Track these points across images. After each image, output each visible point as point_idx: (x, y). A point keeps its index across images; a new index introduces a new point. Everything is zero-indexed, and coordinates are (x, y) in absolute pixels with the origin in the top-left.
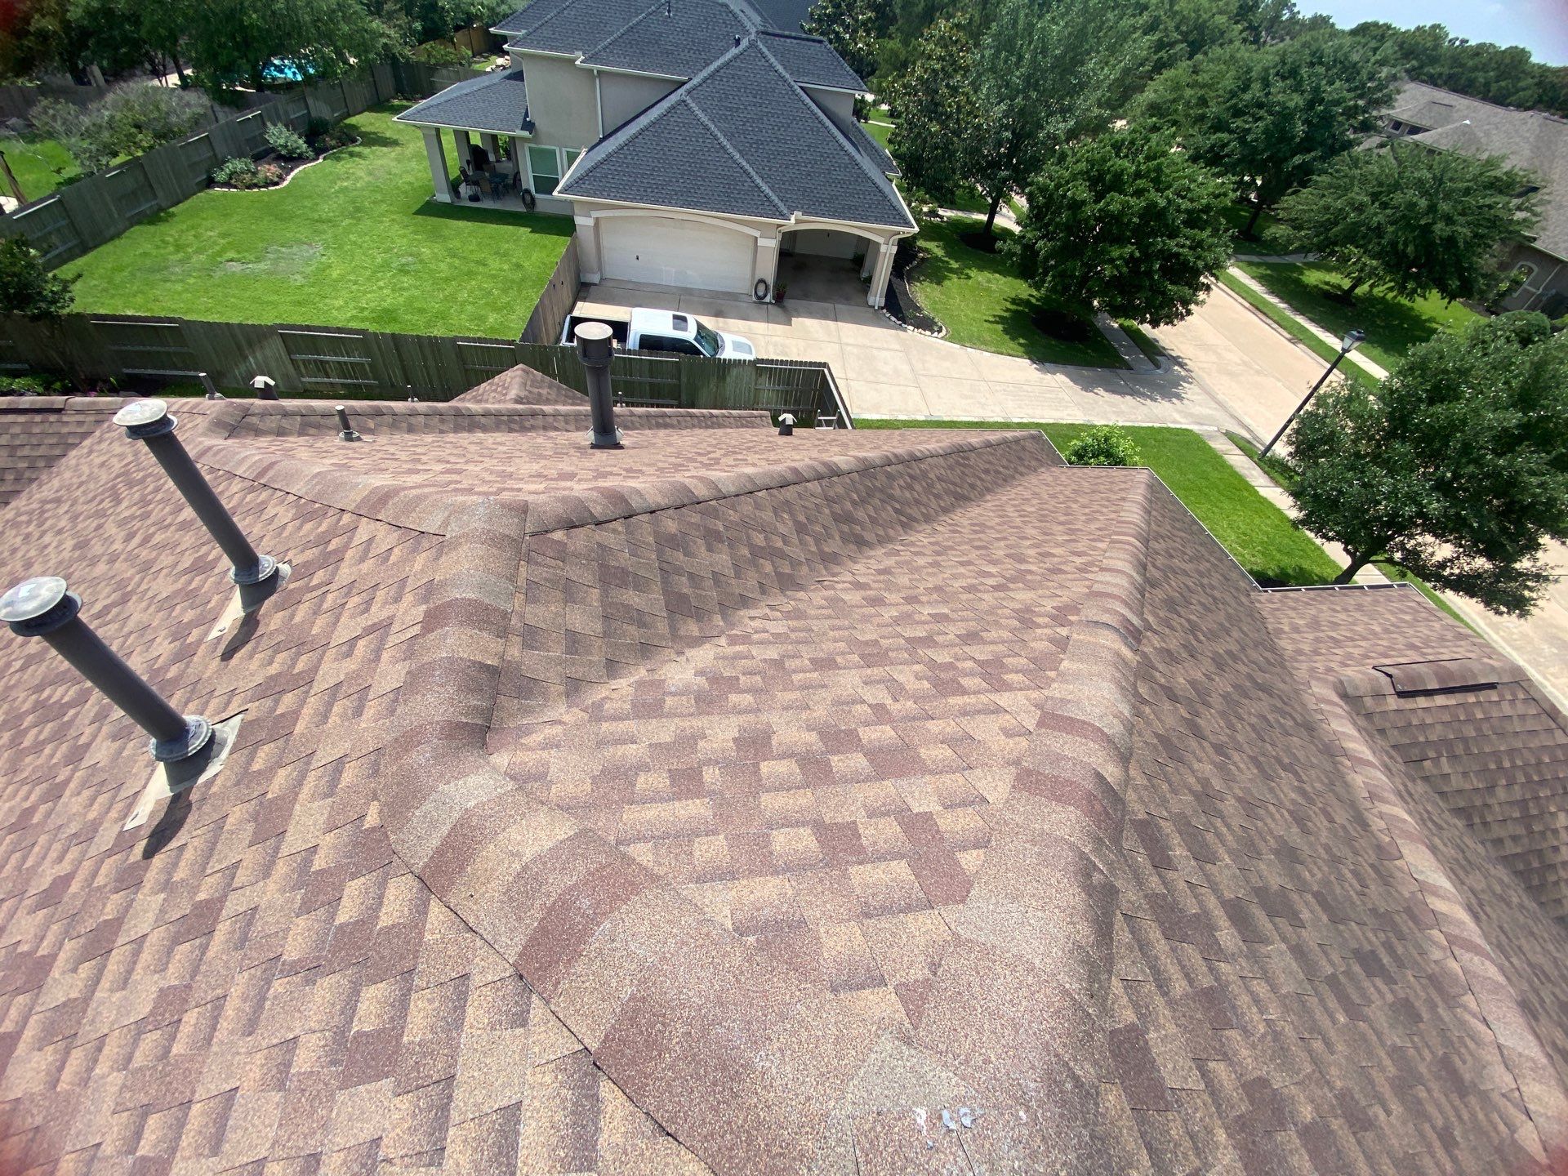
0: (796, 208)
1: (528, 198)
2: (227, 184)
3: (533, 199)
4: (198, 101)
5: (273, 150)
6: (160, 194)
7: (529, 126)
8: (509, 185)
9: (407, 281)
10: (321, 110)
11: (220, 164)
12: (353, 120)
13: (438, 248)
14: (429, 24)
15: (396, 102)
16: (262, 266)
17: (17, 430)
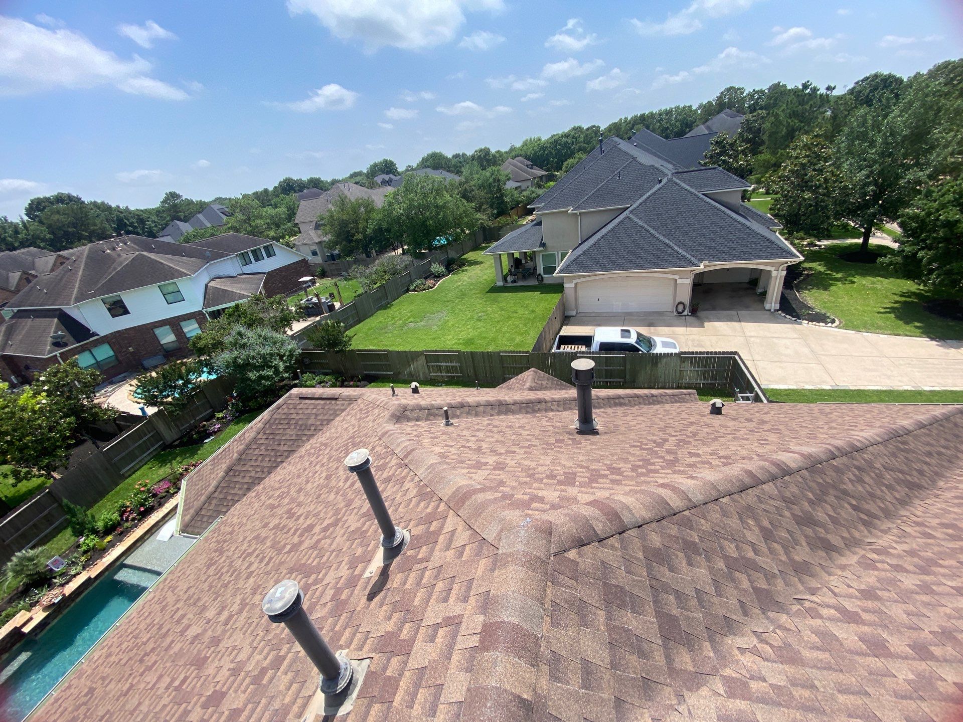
0: (704, 259)
1: (540, 278)
2: (414, 290)
3: (542, 277)
4: (408, 258)
5: (433, 274)
6: (389, 297)
7: (543, 245)
8: (532, 273)
9: (480, 324)
10: (452, 254)
11: (412, 282)
12: (465, 256)
13: (495, 307)
14: (500, 210)
15: (483, 245)
16: (422, 323)
17: (319, 407)
